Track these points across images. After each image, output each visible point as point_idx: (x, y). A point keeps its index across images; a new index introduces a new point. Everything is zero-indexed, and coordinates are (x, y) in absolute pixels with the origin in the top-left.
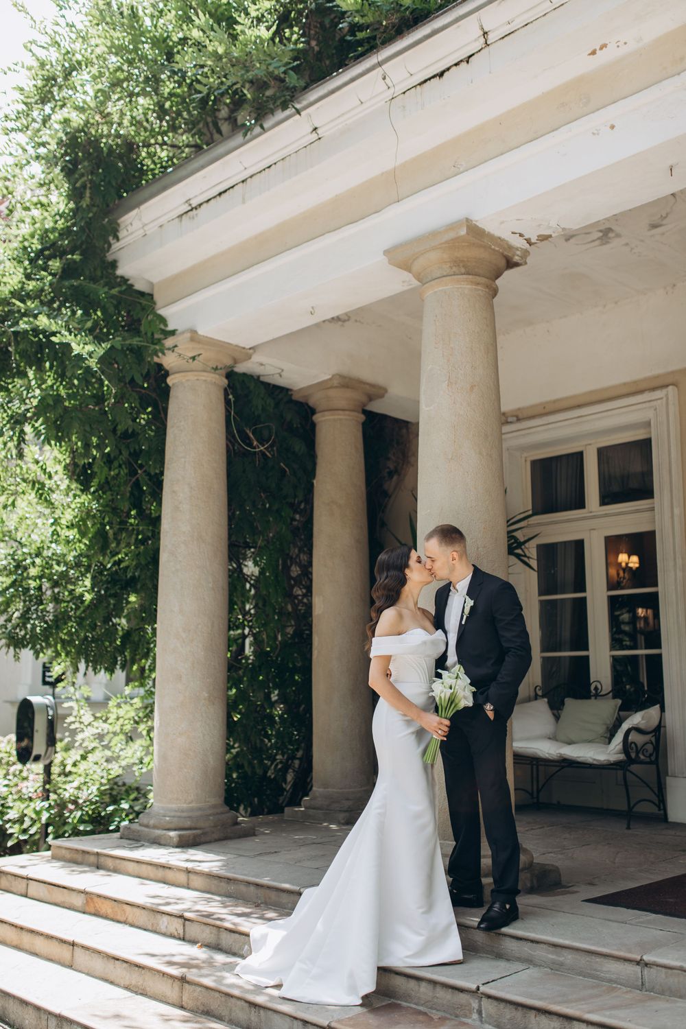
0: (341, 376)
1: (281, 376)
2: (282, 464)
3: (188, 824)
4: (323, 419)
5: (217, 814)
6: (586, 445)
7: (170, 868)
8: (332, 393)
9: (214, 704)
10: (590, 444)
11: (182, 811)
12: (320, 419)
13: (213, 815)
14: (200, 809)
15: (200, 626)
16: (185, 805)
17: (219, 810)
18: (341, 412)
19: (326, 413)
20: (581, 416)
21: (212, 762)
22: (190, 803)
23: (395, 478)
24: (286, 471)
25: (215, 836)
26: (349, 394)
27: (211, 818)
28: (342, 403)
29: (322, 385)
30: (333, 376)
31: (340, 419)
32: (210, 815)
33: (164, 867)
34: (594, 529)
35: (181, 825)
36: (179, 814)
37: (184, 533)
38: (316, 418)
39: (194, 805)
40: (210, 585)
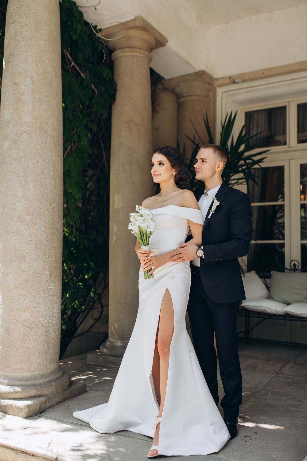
0: (144, 20)
1: (96, 9)
2: (92, 86)
3: (33, 392)
4: (123, 54)
5: (57, 378)
6: (289, 102)
7: (33, 455)
8: (133, 33)
9: (54, 281)
10: (292, 101)
11: (27, 380)
12: (119, 55)
13: (54, 380)
14: (43, 376)
15: (43, 211)
16: (28, 374)
17: (58, 376)
18: (138, 50)
19: (127, 50)
20: (294, 79)
21: (52, 333)
22: (33, 371)
24: (95, 92)
25: (57, 400)
26: (145, 35)
27: (54, 384)
28: (139, 43)
29: (126, 26)
30: (136, 17)
31: (137, 56)
32: (51, 381)
33: (26, 453)
34: (293, 159)
35: (27, 394)
36: (23, 383)
37: (27, 123)
38: (117, 54)
39: (37, 373)
40: (52, 174)
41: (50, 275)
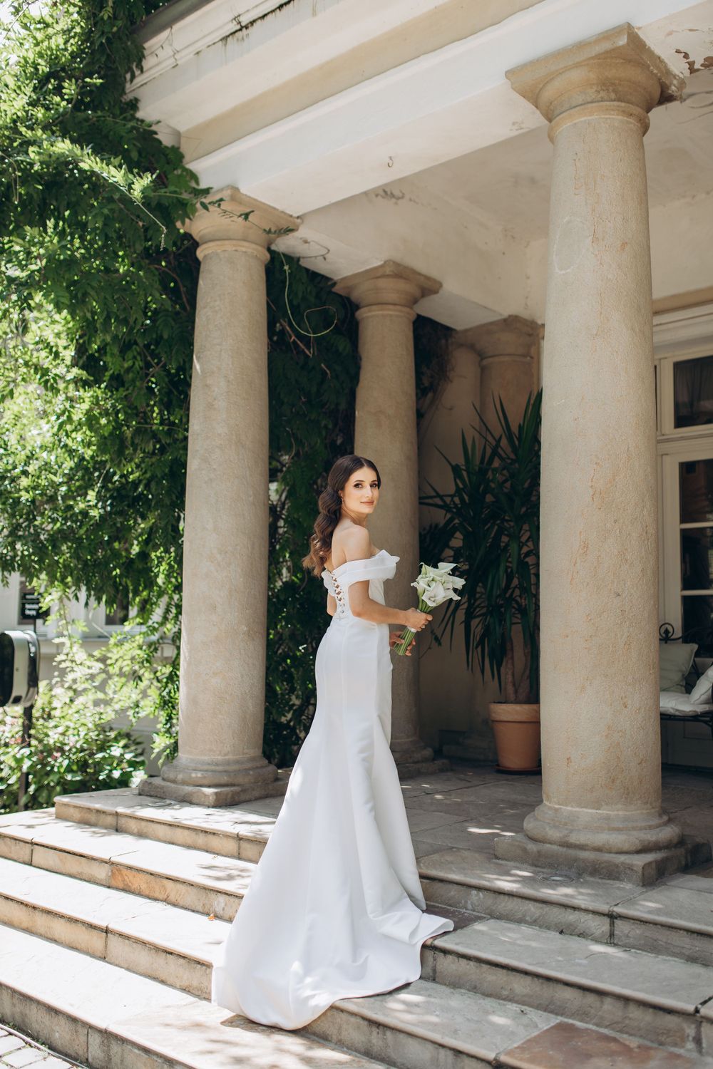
0: (397, 264)
1: (325, 259)
2: (323, 365)
3: (225, 779)
4: (370, 314)
5: (257, 768)
6: (660, 359)
7: (214, 834)
8: (382, 283)
9: (253, 640)
10: (666, 358)
11: (217, 765)
12: (365, 315)
13: (252, 769)
14: (237, 762)
15: (238, 548)
16: (219, 758)
17: (258, 764)
18: (391, 307)
19: (374, 307)
20: (661, 324)
21: (251, 708)
22: (225, 755)
23: (430, 395)
24: (327, 373)
25: (256, 793)
26: (402, 285)
27: (251, 773)
28: (392, 297)
29: (373, 274)
30: (385, 262)
31: (391, 316)
32: (249, 769)
33: (206, 832)
35: (216, 781)
36: (213, 768)
37: (220, 435)
38: (361, 314)
39: (230, 757)
40: (251, 499)
41: (249, 631)
